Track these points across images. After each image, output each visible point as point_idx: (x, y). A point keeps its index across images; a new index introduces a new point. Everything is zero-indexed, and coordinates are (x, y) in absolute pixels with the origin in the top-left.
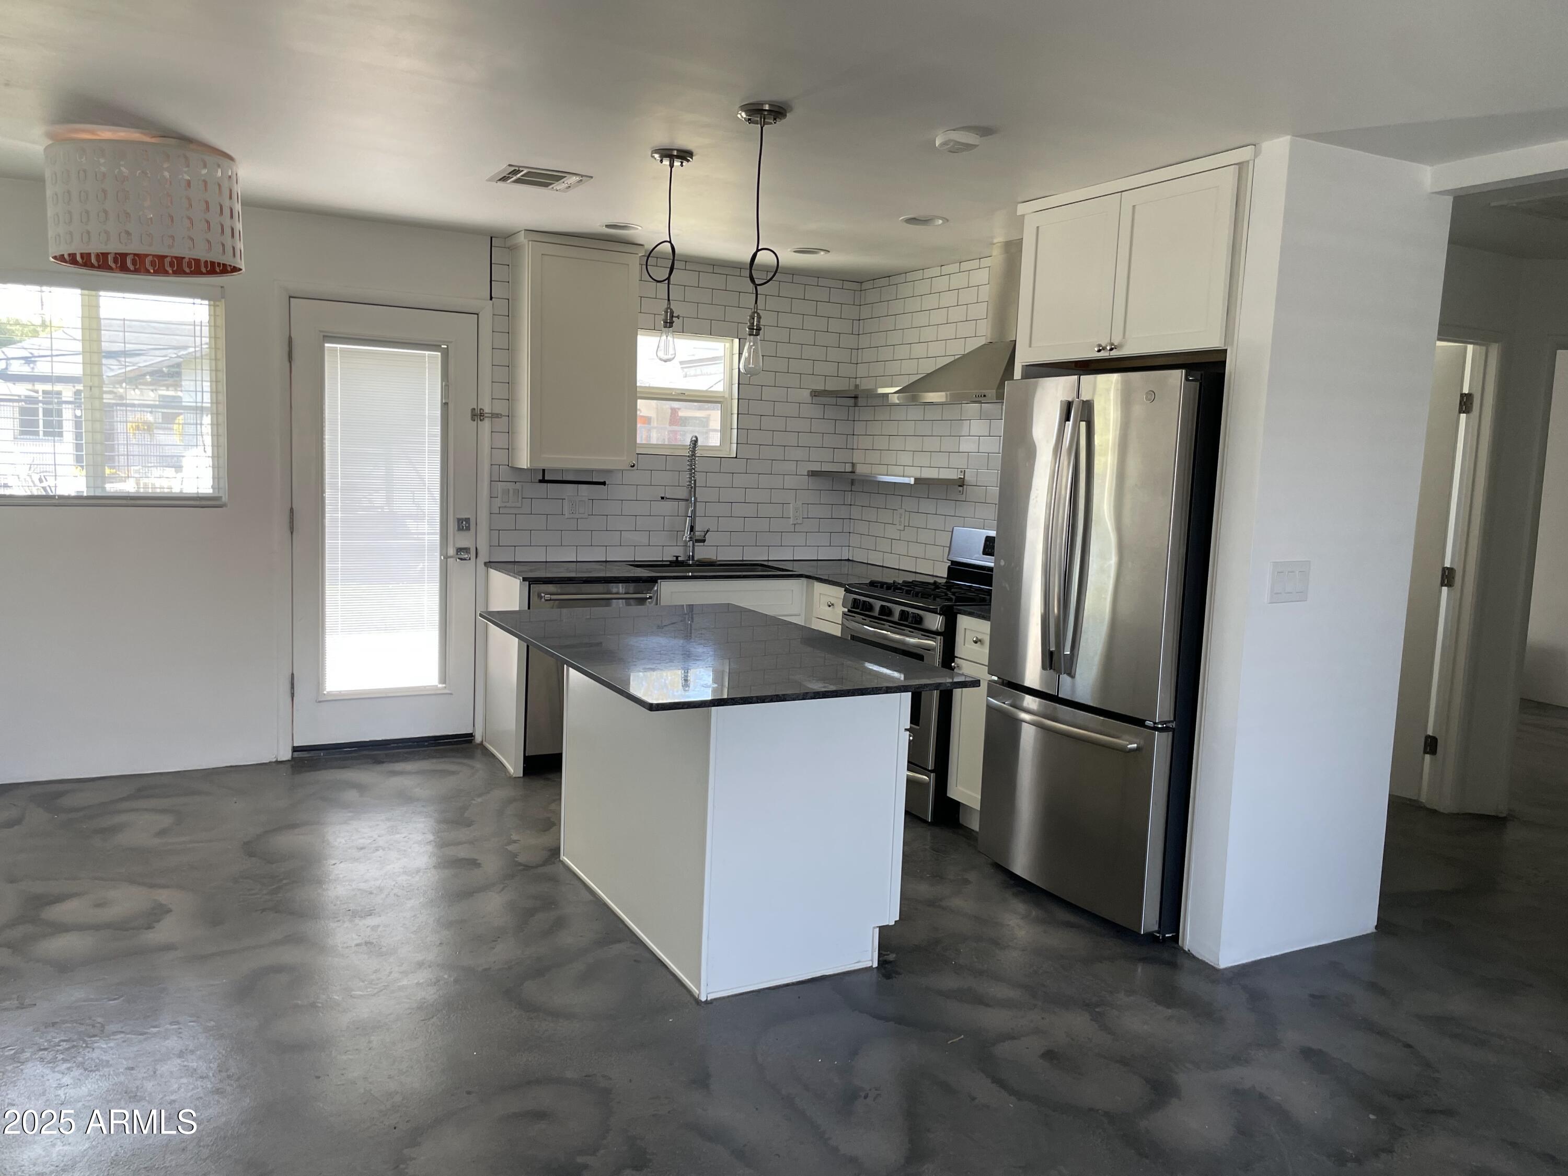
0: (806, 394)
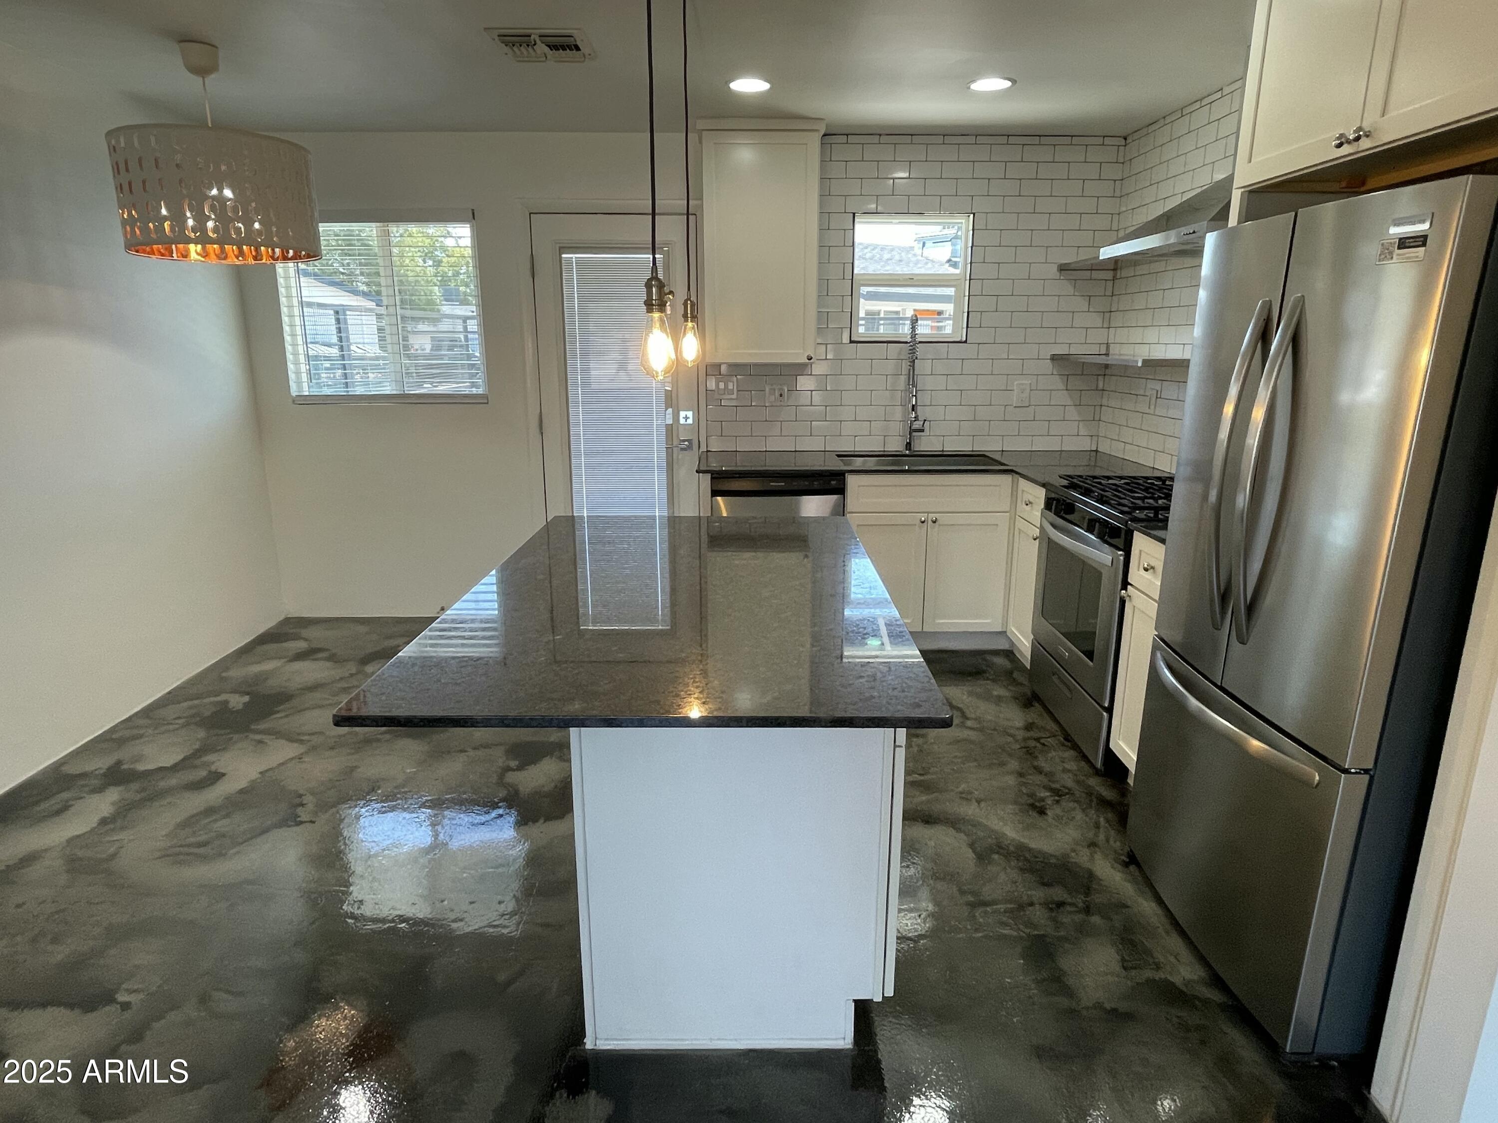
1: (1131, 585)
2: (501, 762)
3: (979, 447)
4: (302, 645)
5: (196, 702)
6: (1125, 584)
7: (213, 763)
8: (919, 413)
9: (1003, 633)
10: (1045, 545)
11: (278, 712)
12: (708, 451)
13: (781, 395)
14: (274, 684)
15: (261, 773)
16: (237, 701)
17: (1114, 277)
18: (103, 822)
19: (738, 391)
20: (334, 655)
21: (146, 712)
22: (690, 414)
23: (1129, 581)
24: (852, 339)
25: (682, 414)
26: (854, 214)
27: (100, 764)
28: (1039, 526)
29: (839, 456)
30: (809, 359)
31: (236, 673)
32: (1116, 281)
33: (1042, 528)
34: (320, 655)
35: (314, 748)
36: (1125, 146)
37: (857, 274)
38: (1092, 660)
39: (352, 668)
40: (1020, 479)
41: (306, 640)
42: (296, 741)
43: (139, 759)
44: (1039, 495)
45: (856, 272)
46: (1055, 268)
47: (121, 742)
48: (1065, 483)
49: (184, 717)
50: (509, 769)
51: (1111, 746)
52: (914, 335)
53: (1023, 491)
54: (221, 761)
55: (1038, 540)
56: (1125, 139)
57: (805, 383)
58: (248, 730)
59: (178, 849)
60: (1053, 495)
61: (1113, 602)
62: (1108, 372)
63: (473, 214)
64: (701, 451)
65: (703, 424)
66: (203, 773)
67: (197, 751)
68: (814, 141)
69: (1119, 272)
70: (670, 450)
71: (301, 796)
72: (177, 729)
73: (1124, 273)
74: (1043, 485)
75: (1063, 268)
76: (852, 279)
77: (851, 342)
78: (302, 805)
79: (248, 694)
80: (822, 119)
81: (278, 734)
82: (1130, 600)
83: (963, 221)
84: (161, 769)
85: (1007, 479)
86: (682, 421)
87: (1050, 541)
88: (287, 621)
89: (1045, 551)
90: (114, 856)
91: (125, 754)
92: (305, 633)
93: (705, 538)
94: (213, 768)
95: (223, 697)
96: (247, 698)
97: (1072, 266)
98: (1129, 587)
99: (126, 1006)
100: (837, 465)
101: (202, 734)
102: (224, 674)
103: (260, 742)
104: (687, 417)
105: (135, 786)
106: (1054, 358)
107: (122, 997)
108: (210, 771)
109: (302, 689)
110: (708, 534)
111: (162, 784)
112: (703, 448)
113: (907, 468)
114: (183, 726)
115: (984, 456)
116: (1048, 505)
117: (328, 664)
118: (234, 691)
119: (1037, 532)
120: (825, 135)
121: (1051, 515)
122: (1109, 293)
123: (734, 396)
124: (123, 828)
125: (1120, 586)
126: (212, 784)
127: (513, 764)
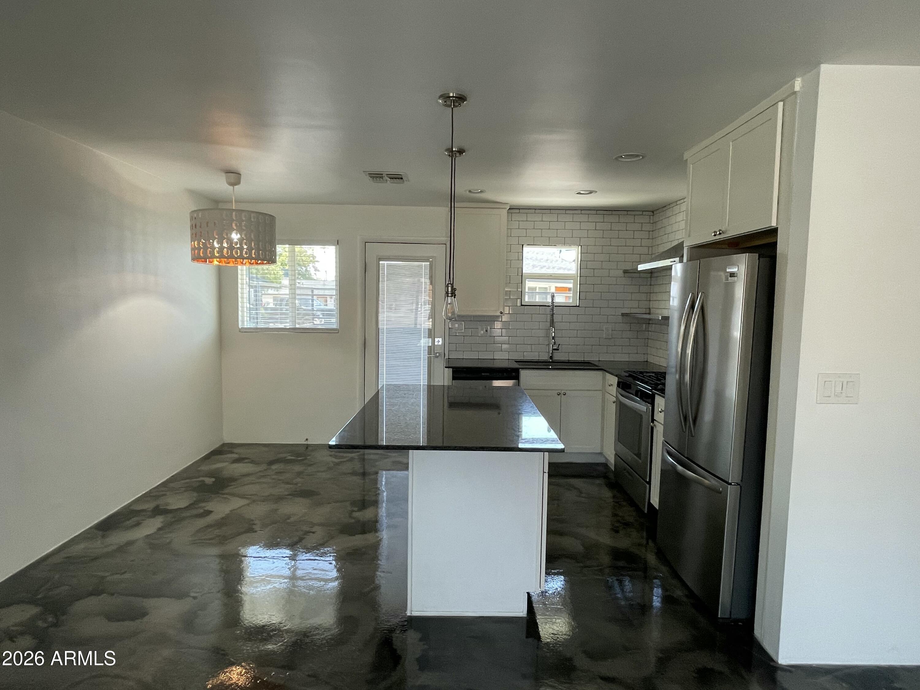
0: (621, 273)
1: (656, 420)
2: (349, 508)
3: (586, 359)
4: (235, 456)
5: (187, 481)
6: (653, 420)
7: (205, 507)
8: (556, 340)
9: (601, 454)
10: (618, 406)
11: (232, 485)
12: (449, 358)
13: (486, 331)
14: (226, 473)
15: (231, 511)
16: (209, 481)
17: (651, 276)
18: (160, 529)
19: (465, 328)
20: (253, 461)
21: (164, 484)
22: (440, 340)
23: (655, 418)
24: (522, 304)
25: (436, 340)
26: (523, 245)
27: (149, 506)
28: (615, 396)
29: (516, 362)
30: (501, 314)
31: (204, 468)
32: (652, 278)
33: (617, 397)
34: (246, 461)
35: (254, 501)
36: (653, 215)
37: (524, 273)
38: (640, 459)
39: (264, 466)
40: (607, 373)
41: (237, 454)
42: (245, 498)
43: (167, 504)
44: (614, 380)
45: (524, 272)
46: (622, 271)
47: (157, 497)
48: (627, 375)
49: (185, 487)
50: (353, 511)
51: (652, 501)
52: (553, 302)
53: (608, 380)
54: (209, 506)
55: (615, 403)
56: (653, 212)
57: (498, 325)
58: (218, 493)
59: (200, 541)
60: (621, 380)
61: (648, 428)
62: (650, 322)
63: (338, 242)
64: (445, 358)
65: (447, 345)
66: (202, 511)
67: (195, 501)
68: (505, 212)
69: (653, 274)
70: (430, 358)
71: (253, 520)
72: (182, 492)
73: (655, 275)
74: (616, 376)
75: (625, 272)
76: (522, 276)
77: (522, 305)
78: (254, 524)
79: (213, 477)
80: (507, 203)
81: (234, 495)
82: (656, 427)
83: (576, 249)
84: (180, 509)
85: (600, 373)
86: (436, 344)
87: (621, 402)
88: (224, 445)
89: (618, 408)
90: (170, 543)
91: (161, 502)
92: (235, 450)
93: (446, 404)
94: (206, 509)
95: (201, 479)
96: (213, 480)
97: (631, 271)
98: (655, 421)
99: (195, 598)
100: (516, 366)
101: (195, 494)
102: (199, 469)
103: (225, 498)
104: (439, 341)
105: (170, 516)
106: (623, 315)
107: (192, 594)
108: (205, 510)
109: (241, 476)
110: (448, 402)
111: (184, 515)
112: (447, 357)
113: (551, 367)
114: (185, 491)
115: (589, 363)
116: (618, 385)
117: (251, 465)
118: (206, 476)
119: (615, 399)
120: (509, 209)
121: (620, 390)
122: (649, 284)
123: (463, 331)
124: (171, 532)
125: (650, 422)
126: (207, 515)
127: (356, 509)
